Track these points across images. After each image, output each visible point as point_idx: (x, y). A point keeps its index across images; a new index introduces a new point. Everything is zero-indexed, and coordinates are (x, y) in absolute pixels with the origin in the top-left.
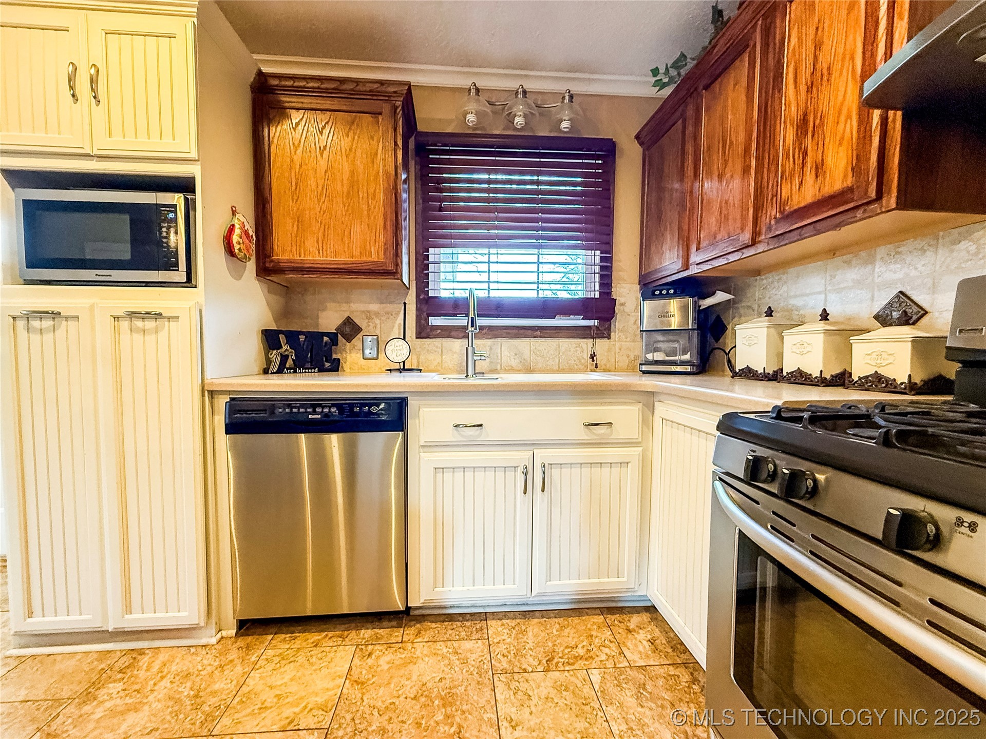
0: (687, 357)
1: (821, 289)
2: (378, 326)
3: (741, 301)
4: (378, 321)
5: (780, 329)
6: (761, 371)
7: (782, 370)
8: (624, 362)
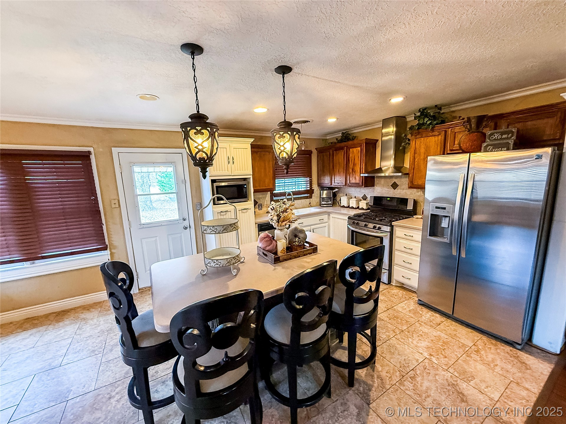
0: (331, 203)
1: (354, 191)
3: (340, 190)
4: (261, 200)
5: (349, 199)
7: (349, 206)
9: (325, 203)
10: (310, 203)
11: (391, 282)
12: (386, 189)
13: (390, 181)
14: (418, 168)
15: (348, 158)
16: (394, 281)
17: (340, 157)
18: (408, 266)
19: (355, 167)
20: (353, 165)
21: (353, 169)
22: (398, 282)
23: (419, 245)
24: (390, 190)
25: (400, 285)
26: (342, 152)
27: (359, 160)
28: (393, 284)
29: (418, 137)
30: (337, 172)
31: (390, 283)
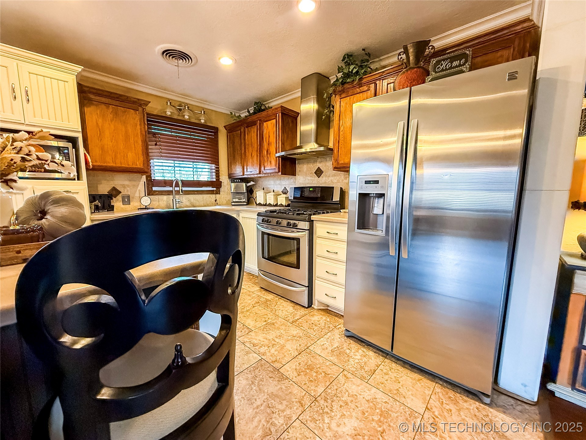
0: (244, 200)
1: (273, 184)
2: (129, 191)
3: (257, 184)
4: (128, 189)
5: (266, 193)
6: (262, 204)
7: (266, 203)
8: (225, 202)
9: (237, 200)
10: (216, 201)
11: (312, 304)
12: (309, 178)
13: (313, 166)
14: (344, 141)
15: (261, 135)
16: (316, 303)
17: (252, 135)
18: (332, 278)
19: (270, 147)
20: (268, 144)
21: (268, 150)
22: (321, 303)
23: (345, 245)
24: (314, 179)
25: (324, 308)
26: (255, 127)
27: (274, 137)
28: (315, 307)
29: (343, 96)
30: (250, 156)
31: (311, 306)
